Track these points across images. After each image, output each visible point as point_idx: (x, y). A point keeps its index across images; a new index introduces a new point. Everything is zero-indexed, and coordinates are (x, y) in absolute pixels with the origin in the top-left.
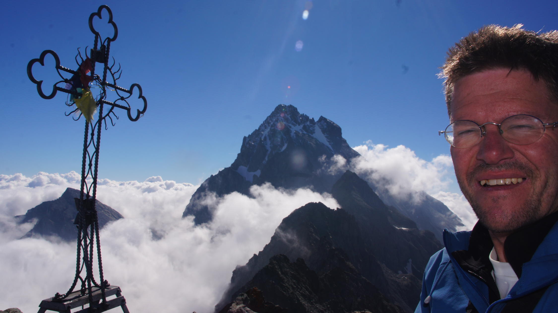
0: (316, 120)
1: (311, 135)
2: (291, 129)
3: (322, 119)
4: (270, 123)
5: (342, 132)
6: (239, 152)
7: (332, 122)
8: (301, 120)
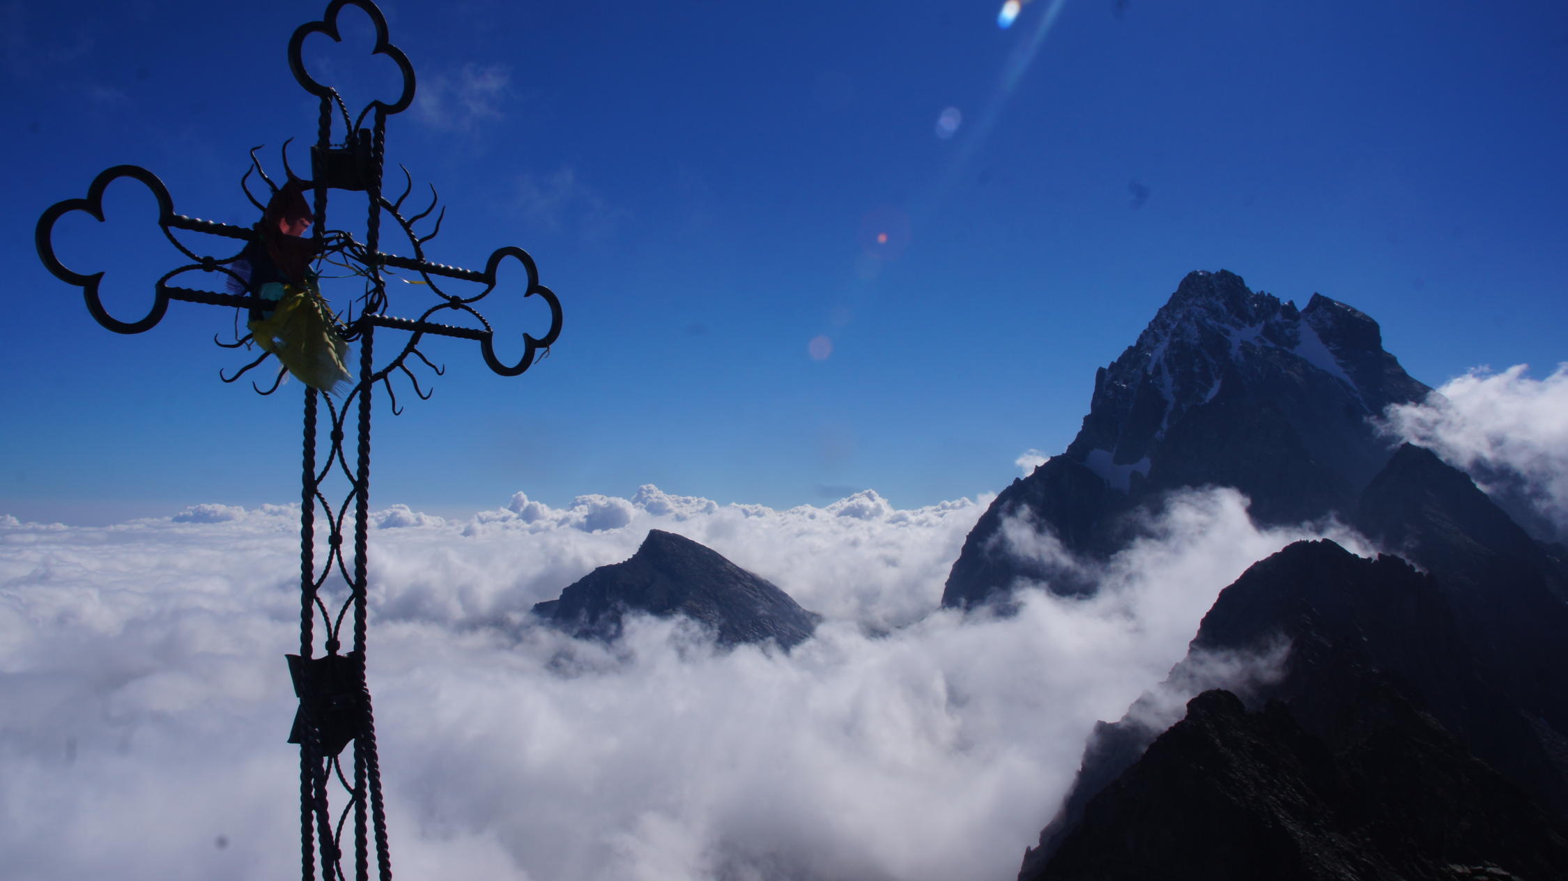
0: (1301, 305)
1: (1290, 351)
2: (1229, 338)
3: (1319, 302)
4: (1169, 325)
5: (1382, 333)
6: (1088, 411)
7: (1348, 307)
8: (1255, 309)
